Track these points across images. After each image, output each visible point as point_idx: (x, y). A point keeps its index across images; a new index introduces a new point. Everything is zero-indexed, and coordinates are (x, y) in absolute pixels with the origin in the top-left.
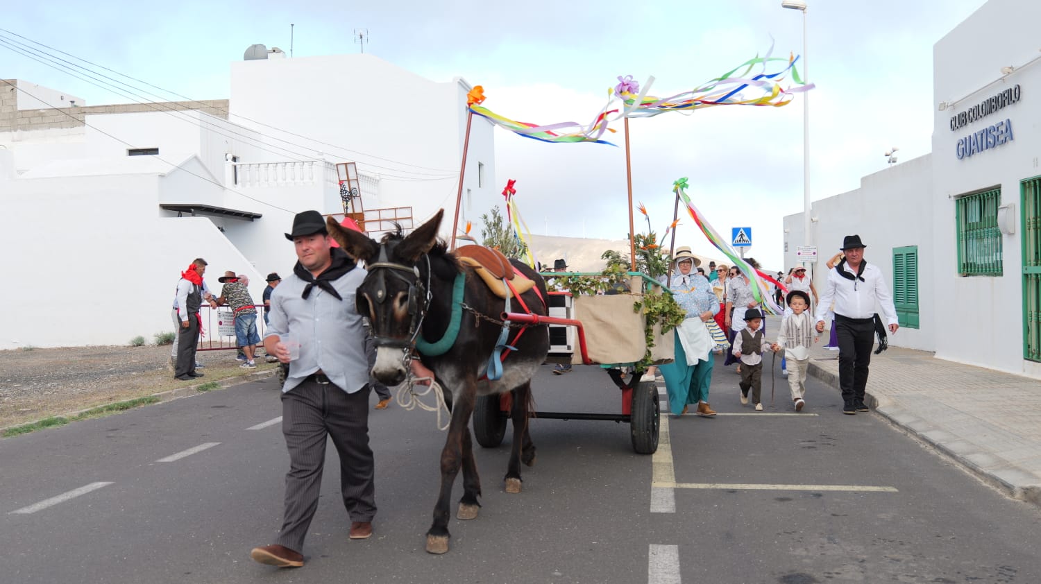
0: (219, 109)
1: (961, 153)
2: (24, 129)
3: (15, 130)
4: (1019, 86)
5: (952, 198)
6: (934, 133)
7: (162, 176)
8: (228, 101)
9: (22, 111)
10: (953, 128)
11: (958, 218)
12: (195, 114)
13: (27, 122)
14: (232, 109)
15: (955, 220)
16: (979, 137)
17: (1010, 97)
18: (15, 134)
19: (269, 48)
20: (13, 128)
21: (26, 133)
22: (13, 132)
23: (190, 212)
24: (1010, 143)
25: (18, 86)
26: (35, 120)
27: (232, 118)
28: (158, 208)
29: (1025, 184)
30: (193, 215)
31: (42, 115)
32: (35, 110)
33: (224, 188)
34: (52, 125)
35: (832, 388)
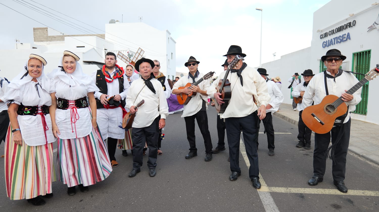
0: (102, 36)
1: (324, 46)
2: (50, 41)
3: (48, 41)
4: (355, 21)
5: (319, 60)
6: (312, 40)
7: (83, 53)
8: (105, 34)
9: (49, 36)
10: (321, 38)
11: (320, 66)
12: (95, 36)
13: (51, 39)
15: (319, 67)
16: (333, 40)
17: (349, 25)
18: (48, 42)
19: (116, 20)
20: (47, 41)
22: (47, 42)
23: (91, 63)
24: (348, 40)
25: (48, 29)
26: (53, 39)
27: (106, 38)
28: (82, 62)
29: (354, 54)
30: (92, 64)
31: (55, 37)
32: (53, 36)
33: (102, 58)
34: (58, 40)
35: (284, 120)
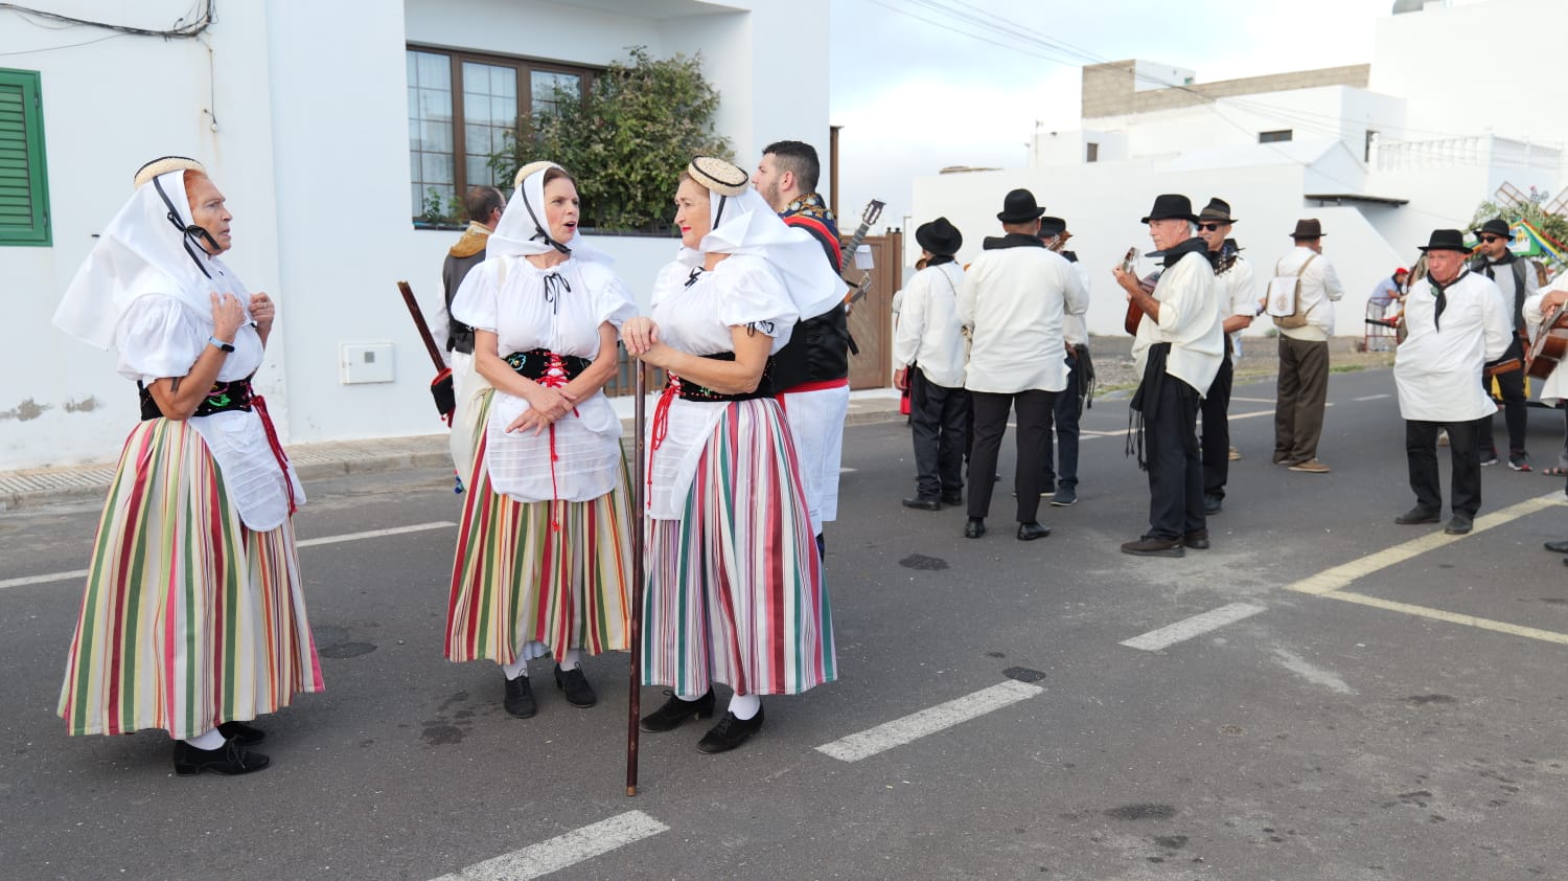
0: (1356, 76)
2: (1140, 111)
3: (1132, 113)
7: (1308, 166)
8: (1369, 65)
9: (1139, 93)
13: (1144, 104)
14: (1374, 77)
18: (1131, 117)
20: (1129, 110)
21: (1142, 116)
22: (1129, 115)
25: (1138, 68)
26: (1150, 102)
30: (1339, 205)
31: (1158, 95)
32: (1151, 91)
34: (1169, 105)
